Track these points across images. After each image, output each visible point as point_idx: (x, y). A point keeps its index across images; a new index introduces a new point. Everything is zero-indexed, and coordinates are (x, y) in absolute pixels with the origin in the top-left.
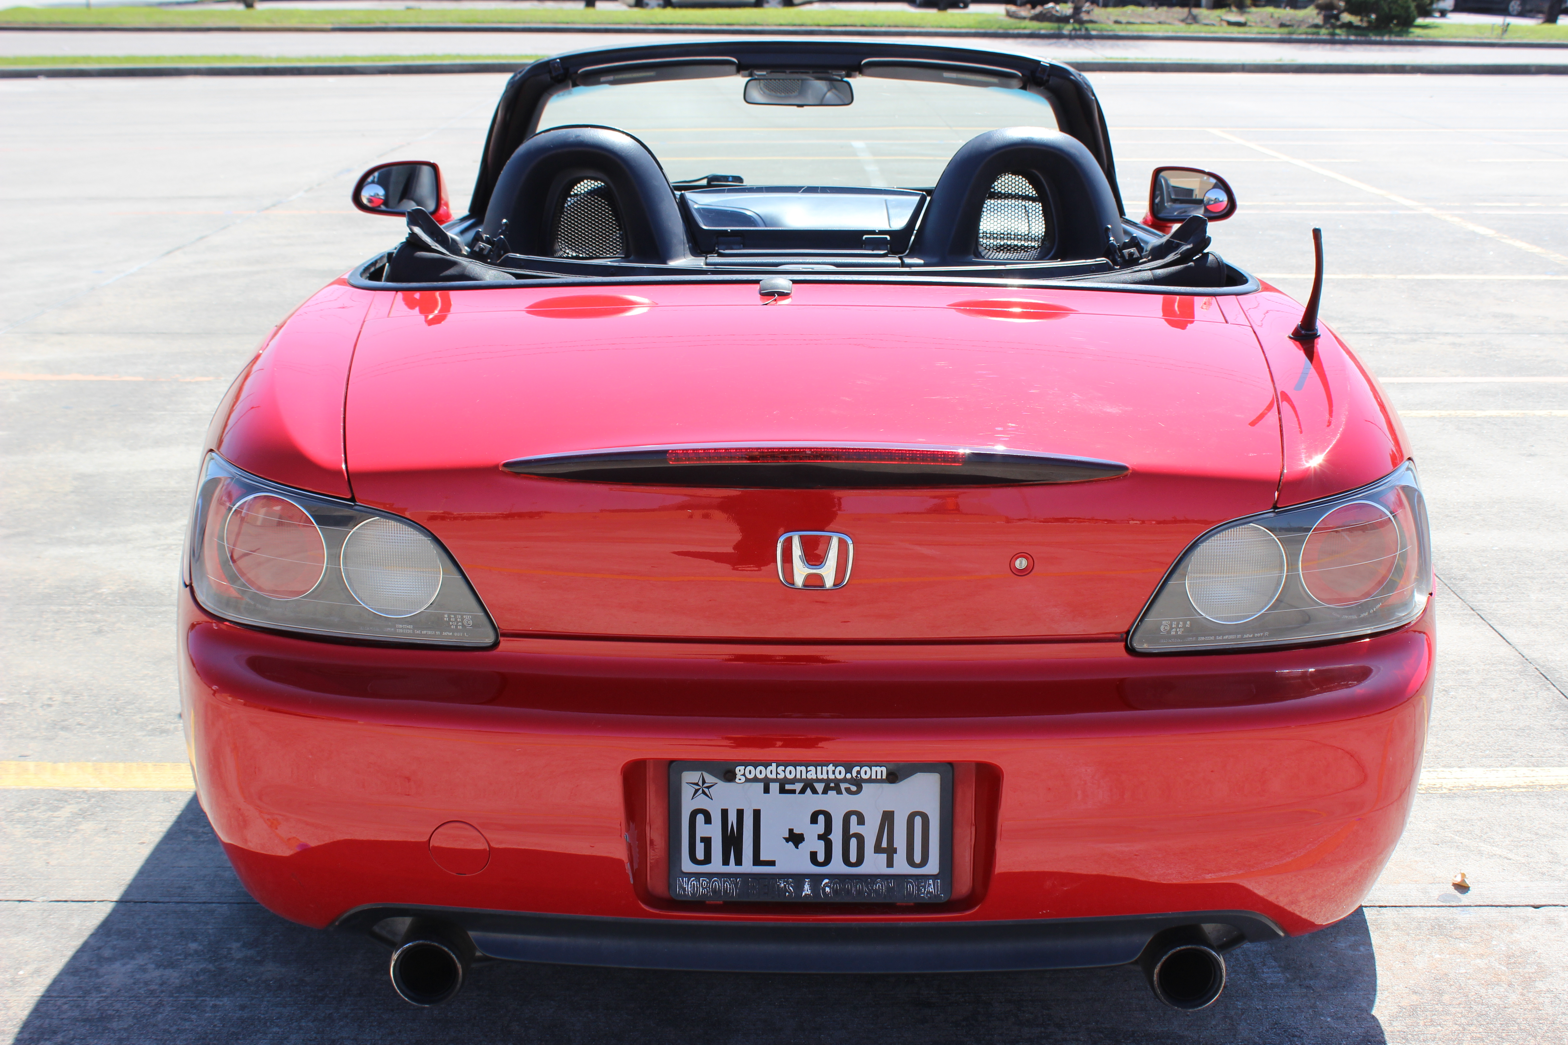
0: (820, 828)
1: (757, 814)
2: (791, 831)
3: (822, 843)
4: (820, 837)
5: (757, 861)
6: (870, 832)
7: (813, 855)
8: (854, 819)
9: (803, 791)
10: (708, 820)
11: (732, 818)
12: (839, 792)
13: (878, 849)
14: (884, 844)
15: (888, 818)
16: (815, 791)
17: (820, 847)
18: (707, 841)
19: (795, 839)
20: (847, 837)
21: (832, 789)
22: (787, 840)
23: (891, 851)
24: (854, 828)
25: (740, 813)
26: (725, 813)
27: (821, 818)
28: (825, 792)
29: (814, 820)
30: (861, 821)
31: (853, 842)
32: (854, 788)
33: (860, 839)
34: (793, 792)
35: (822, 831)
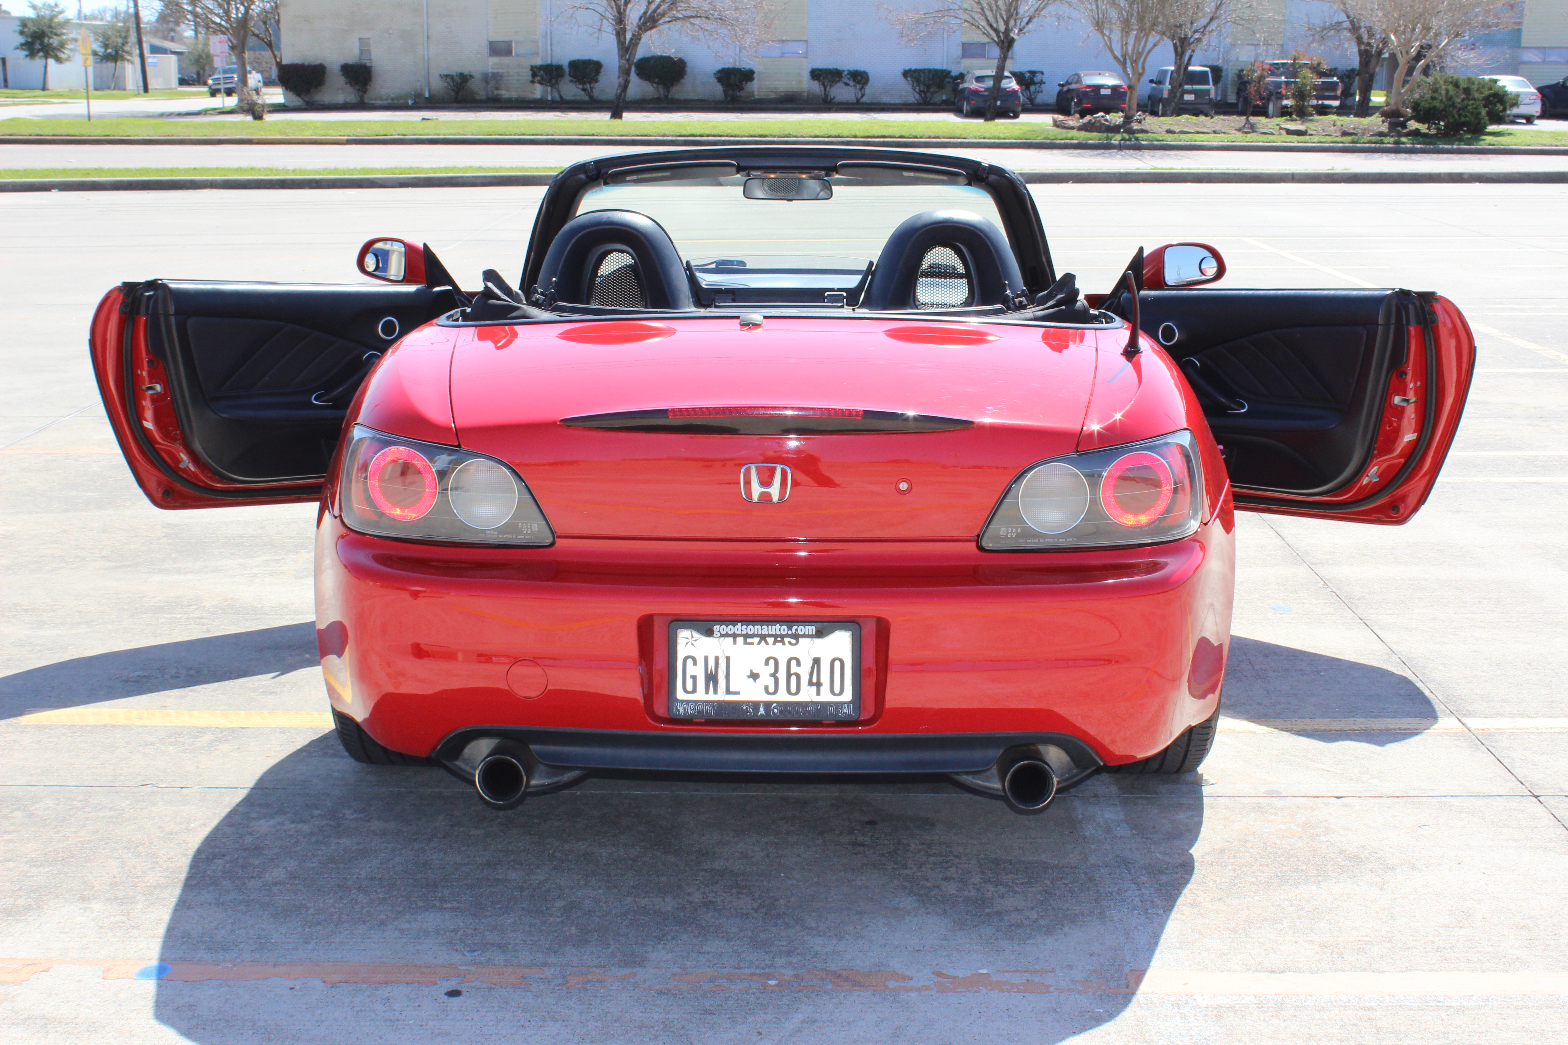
0: (771, 668)
1: (728, 659)
2: (751, 671)
3: (772, 679)
4: (771, 675)
5: (728, 692)
6: (804, 671)
7: (766, 688)
8: (794, 662)
9: (759, 643)
10: (695, 663)
11: (711, 664)
12: (784, 644)
13: (811, 683)
14: (815, 680)
15: (817, 661)
16: (767, 643)
17: (771, 682)
18: (694, 678)
19: (754, 676)
20: (789, 675)
21: (779, 641)
22: (749, 677)
23: (818, 685)
24: (794, 669)
25: (717, 659)
26: (706, 659)
27: (772, 662)
28: (774, 644)
29: (767, 662)
30: (799, 664)
31: (793, 679)
32: (793, 641)
33: (798, 676)
34: (752, 644)
35: (772, 671)
